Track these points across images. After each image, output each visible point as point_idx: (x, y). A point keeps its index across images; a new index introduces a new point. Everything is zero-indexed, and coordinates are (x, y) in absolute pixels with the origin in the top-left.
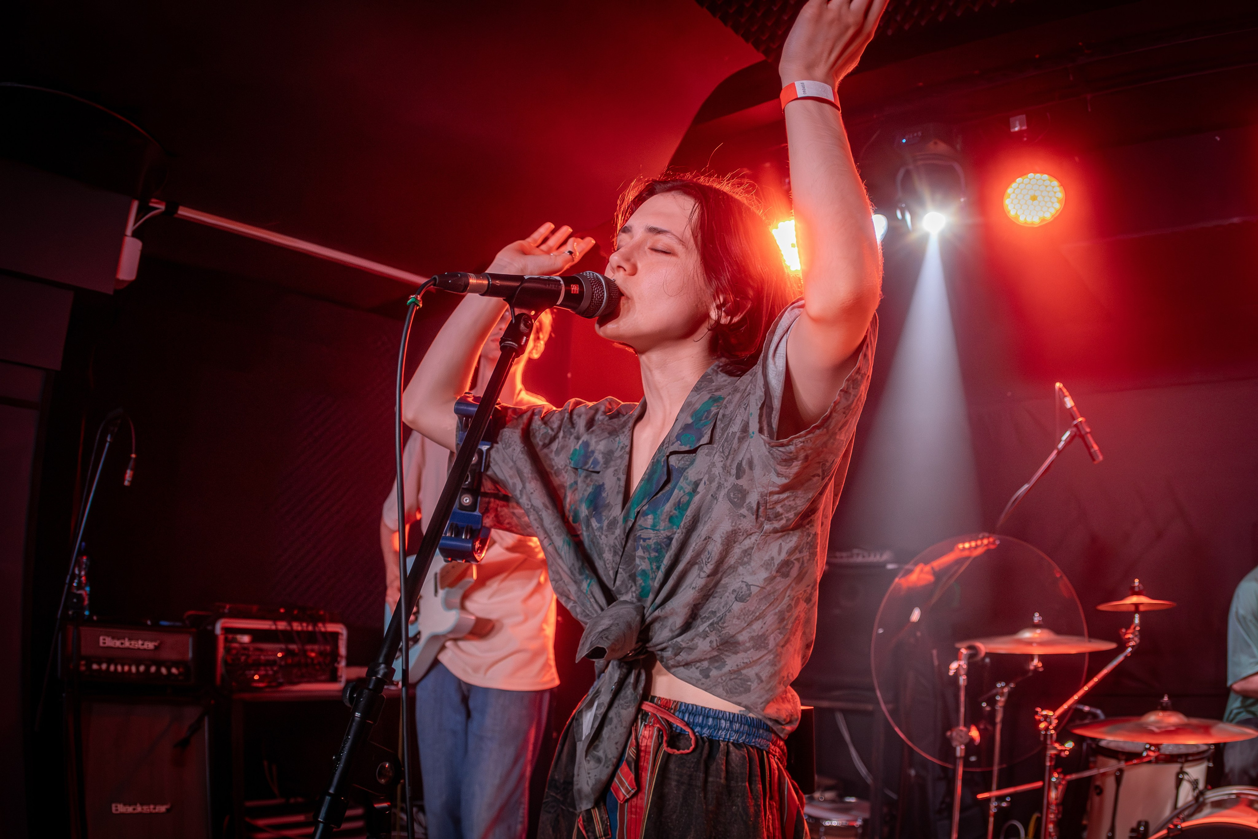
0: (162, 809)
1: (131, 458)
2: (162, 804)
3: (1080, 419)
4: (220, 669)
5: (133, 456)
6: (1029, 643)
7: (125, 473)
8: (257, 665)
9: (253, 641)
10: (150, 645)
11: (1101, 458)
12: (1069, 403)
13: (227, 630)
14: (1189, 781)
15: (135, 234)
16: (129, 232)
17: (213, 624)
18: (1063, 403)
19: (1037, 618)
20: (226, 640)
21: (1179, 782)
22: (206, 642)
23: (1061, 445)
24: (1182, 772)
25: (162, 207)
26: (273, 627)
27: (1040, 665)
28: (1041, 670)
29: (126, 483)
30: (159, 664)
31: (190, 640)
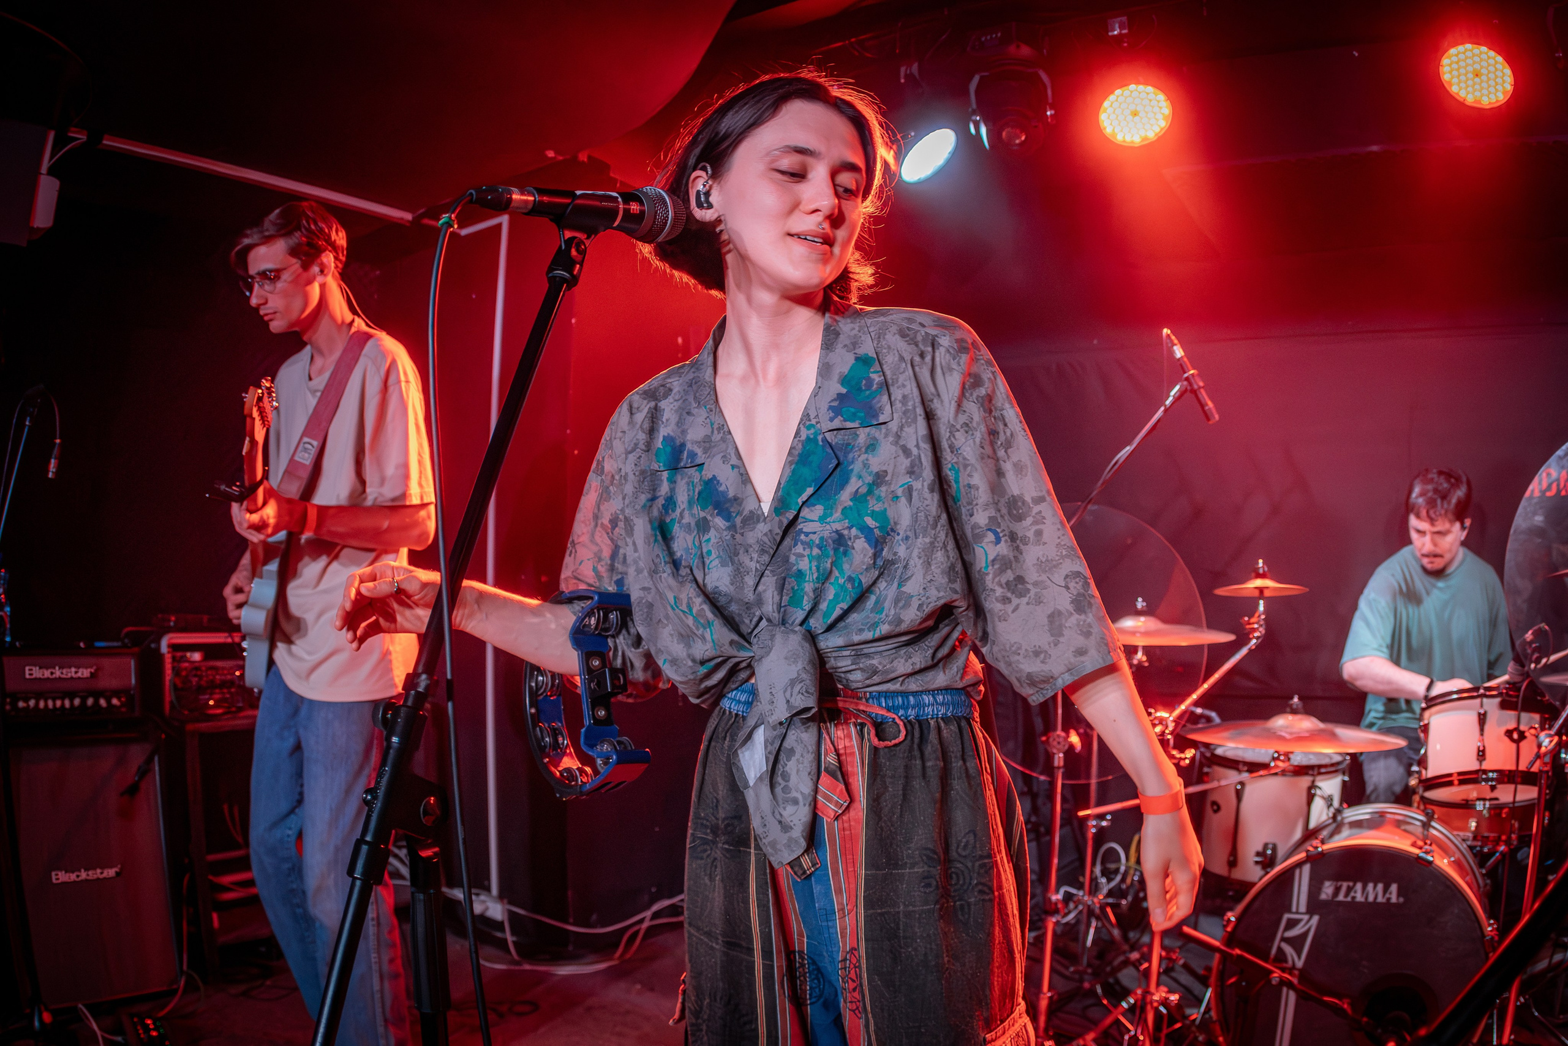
0: (111, 872)
1: (55, 443)
2: (111, 867)
3: (1192, 372)
4: (169, 696)
5: (58, 441)
6: (1133, 633)
7: (49, 462)
8: (211, 687)
9: (205, 658)
10: (85, 673)
11: (1217, 417)
12: (1179, 352)
13: (174, 647)
14: (1323, 797)
15: (51, 172)
16: (44, 169)
17: (158, 642)
18: (1171, 353)
19: (1140, 604)
20: (174, 658)
21: (1310, 798)
22: (150, 663)
23: (1168, 402)
24: (1313, 786)
25: (83, 138)
26: (229, 640)
27: (1144, 659)
28: (1146, 664)
29: (50, 475)
30: (97, 694)
31: (133, 663)
